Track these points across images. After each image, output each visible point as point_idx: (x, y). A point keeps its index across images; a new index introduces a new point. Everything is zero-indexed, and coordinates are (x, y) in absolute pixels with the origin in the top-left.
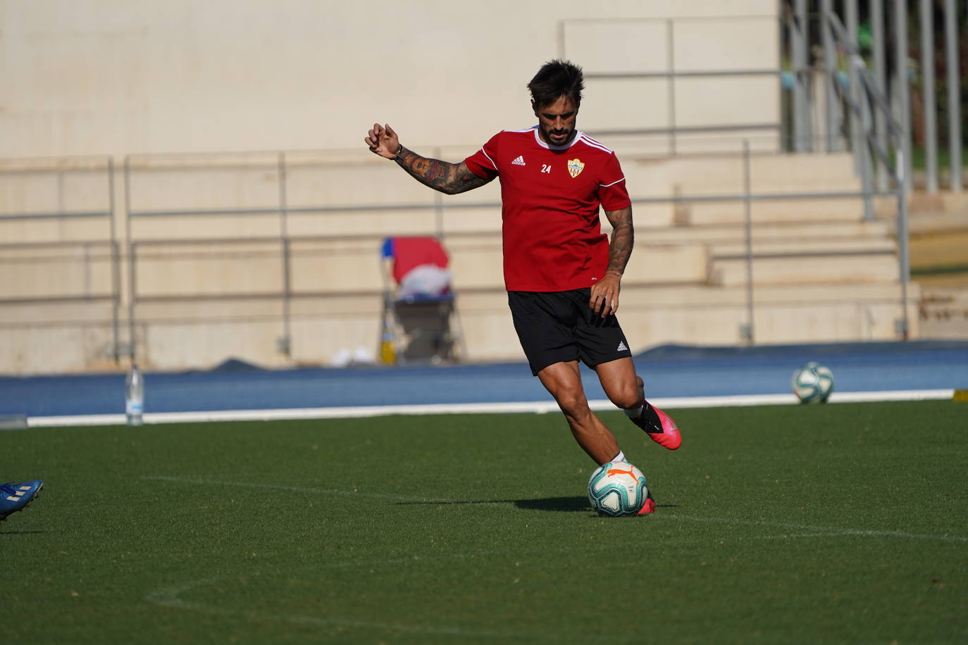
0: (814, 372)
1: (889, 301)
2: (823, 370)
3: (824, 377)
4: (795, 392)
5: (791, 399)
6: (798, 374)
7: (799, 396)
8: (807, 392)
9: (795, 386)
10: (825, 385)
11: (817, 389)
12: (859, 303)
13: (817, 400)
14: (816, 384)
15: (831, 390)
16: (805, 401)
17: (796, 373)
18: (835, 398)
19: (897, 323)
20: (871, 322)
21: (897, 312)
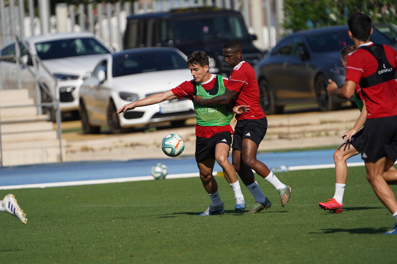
0: (160, 167)
1: (54, 147)
2: (164, 166)
3: (164, 169)
4: (152, 175)
5: (151, 178)
6: (154, 168)
7: (154, 177)
8: (158, 175)
9: (153, 173)
10: (165, 172)
11: (162, 174)
12: (42, 148)
13: (162, 178)
14: (162, 172)
15: (167, 174)
16: (157, 179)
17: (153, 168)
18: (168, 177)
19: (57, 155)
20: (48, 156)
21: (58, 151)
